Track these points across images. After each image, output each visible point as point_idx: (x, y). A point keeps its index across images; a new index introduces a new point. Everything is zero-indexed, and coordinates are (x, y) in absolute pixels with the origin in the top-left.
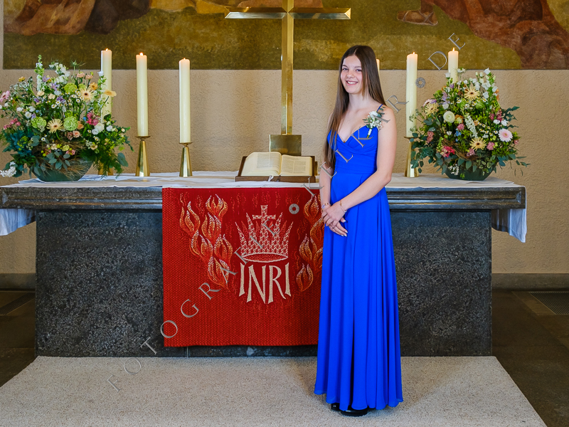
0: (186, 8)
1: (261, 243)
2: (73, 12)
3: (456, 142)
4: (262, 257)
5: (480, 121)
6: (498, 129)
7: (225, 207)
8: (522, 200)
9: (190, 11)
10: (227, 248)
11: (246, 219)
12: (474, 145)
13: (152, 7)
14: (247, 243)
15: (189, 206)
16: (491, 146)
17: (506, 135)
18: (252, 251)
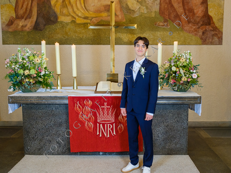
0: (72, 21)
1: (105, 116)
2: (28, 22)
3: (176, 78)
4: (105, 121)
5: (185, 71)
6: (192, 74)
7: (91, 103)
8: (200, 101)
9: (73, 22)
10: (92, 118)
11: (99, 107)
12: (183, 79)
13: (59, 20)
14: (100, 116)
15: (78, 103)
16: (189, 80)
17: (195, 76)
18: (101, 119)
